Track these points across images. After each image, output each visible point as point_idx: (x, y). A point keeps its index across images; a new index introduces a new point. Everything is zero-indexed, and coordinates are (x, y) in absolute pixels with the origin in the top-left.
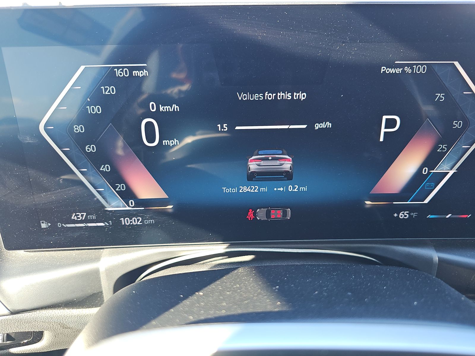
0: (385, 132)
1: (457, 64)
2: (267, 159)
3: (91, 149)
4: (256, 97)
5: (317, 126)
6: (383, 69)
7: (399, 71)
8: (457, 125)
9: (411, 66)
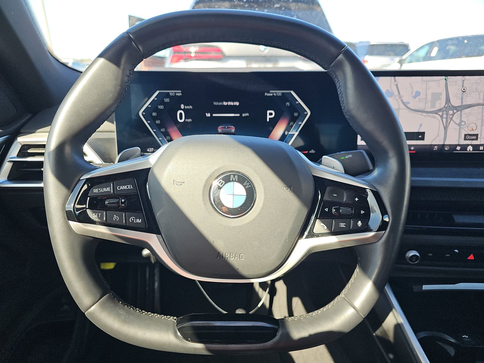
0: (269, 118)
1: (293, 92)
2: (225, 128)
3: (158, 122)
4: (220, 104)
5: (243, 115)
6: (266, 94)
7: (272, 95)
8: (296, 114)
9: (276, 93)
